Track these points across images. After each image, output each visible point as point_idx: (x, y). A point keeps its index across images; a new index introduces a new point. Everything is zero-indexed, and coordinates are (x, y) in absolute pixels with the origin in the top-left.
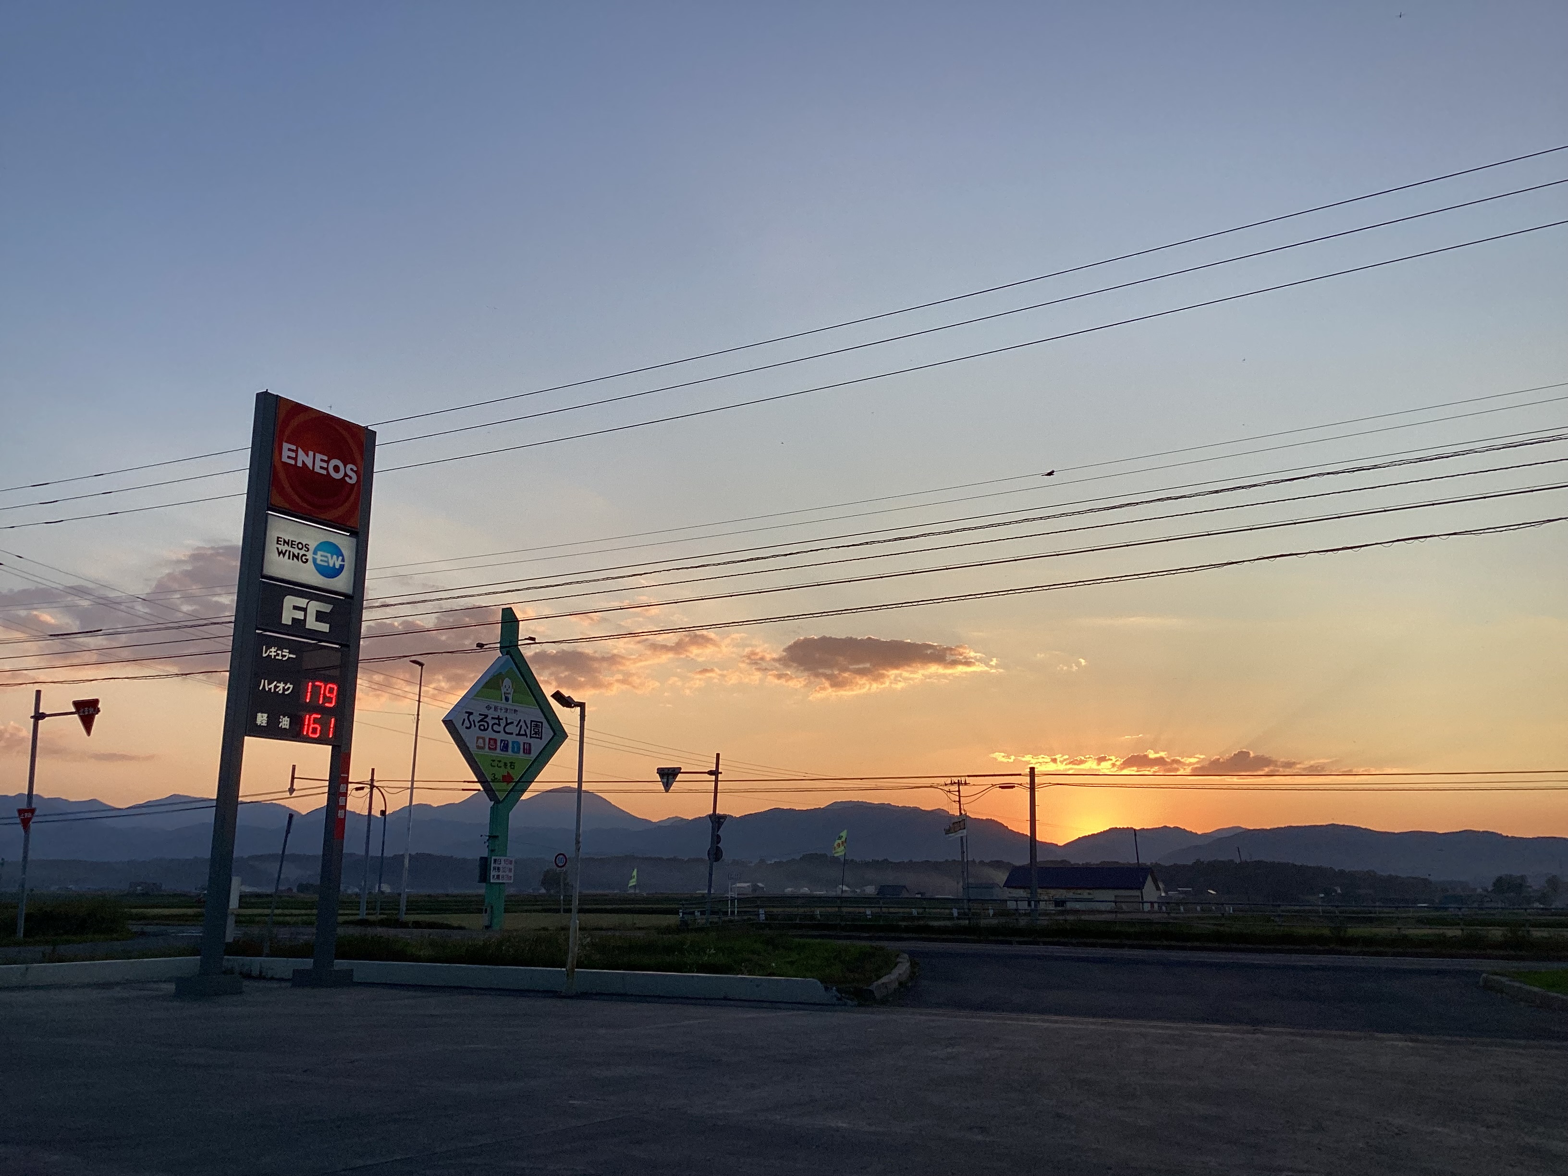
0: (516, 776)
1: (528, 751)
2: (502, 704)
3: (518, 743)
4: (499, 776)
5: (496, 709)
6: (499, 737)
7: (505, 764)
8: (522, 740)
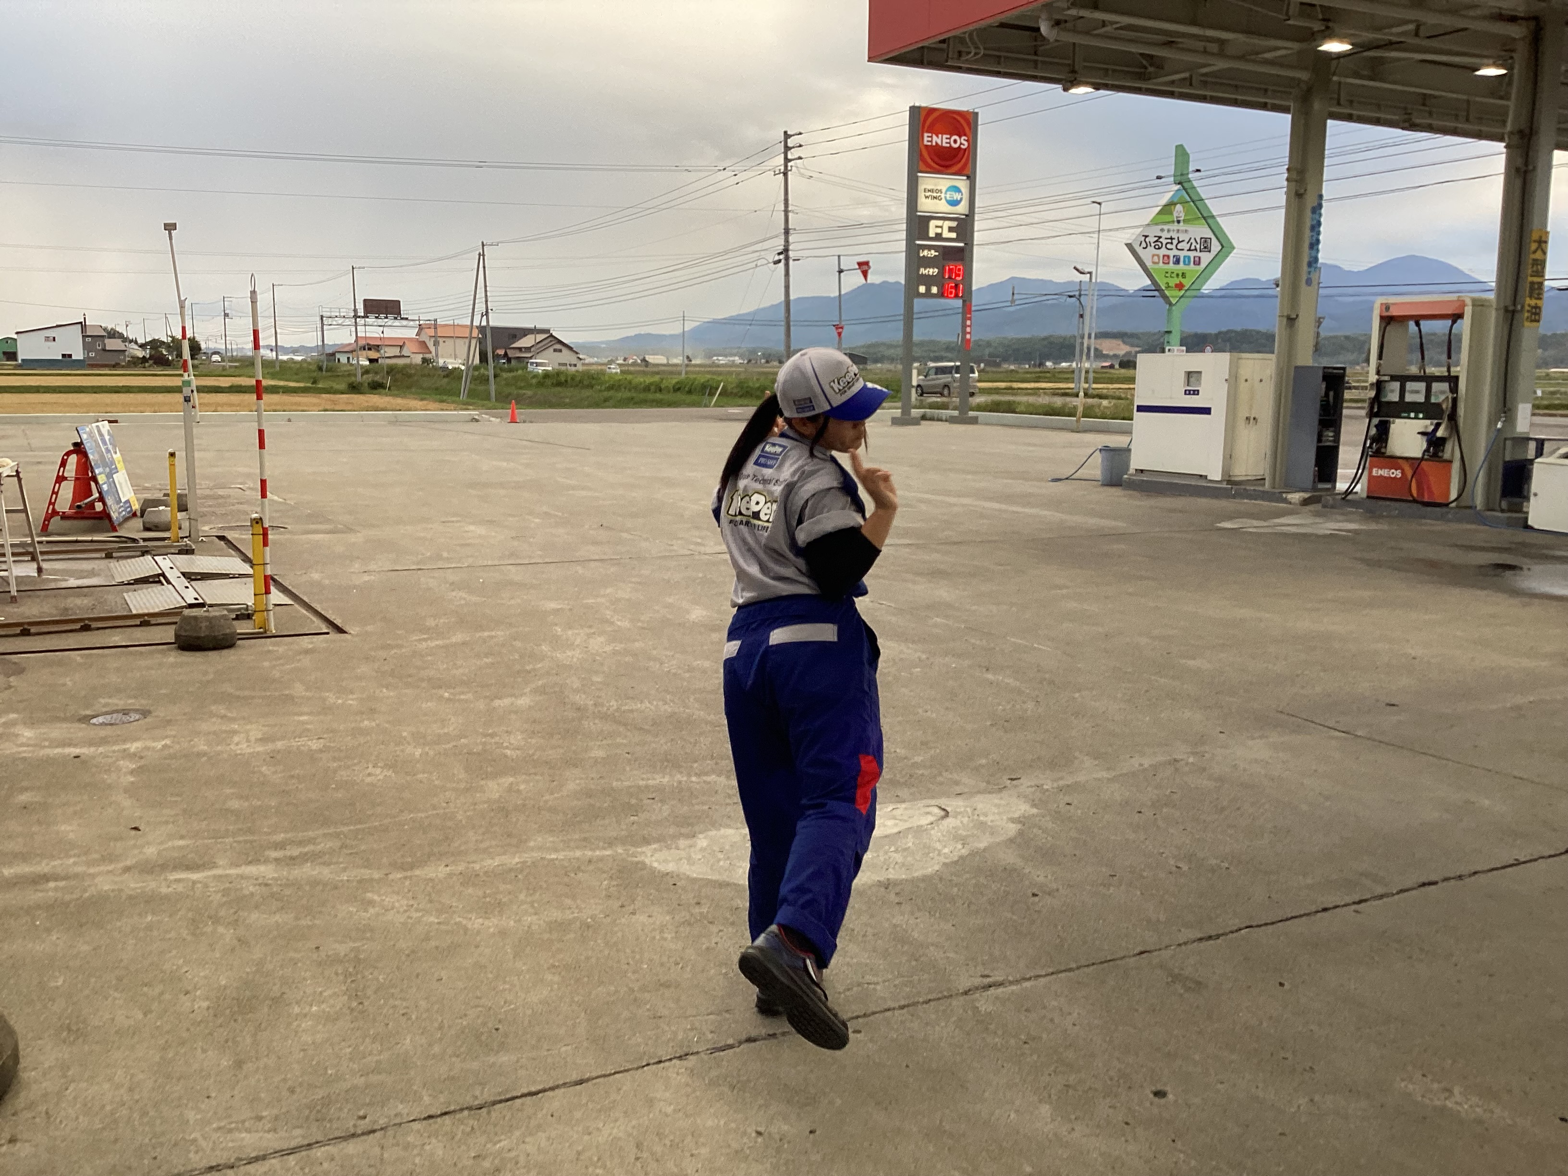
0: (1187, 283)
1: (1197, 262)
2: (1175, 226)
3: (1189, 257)
4: (1172, 284)
5: (1169, 231)
6: (1171, 254)
7: (1178, 275)
8: (1192, 254)
